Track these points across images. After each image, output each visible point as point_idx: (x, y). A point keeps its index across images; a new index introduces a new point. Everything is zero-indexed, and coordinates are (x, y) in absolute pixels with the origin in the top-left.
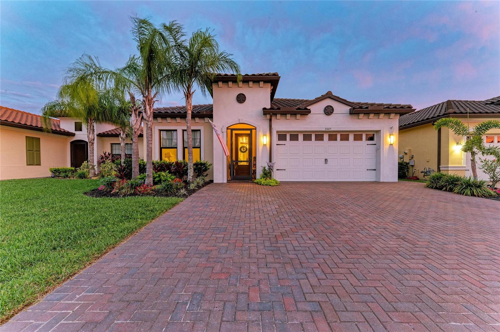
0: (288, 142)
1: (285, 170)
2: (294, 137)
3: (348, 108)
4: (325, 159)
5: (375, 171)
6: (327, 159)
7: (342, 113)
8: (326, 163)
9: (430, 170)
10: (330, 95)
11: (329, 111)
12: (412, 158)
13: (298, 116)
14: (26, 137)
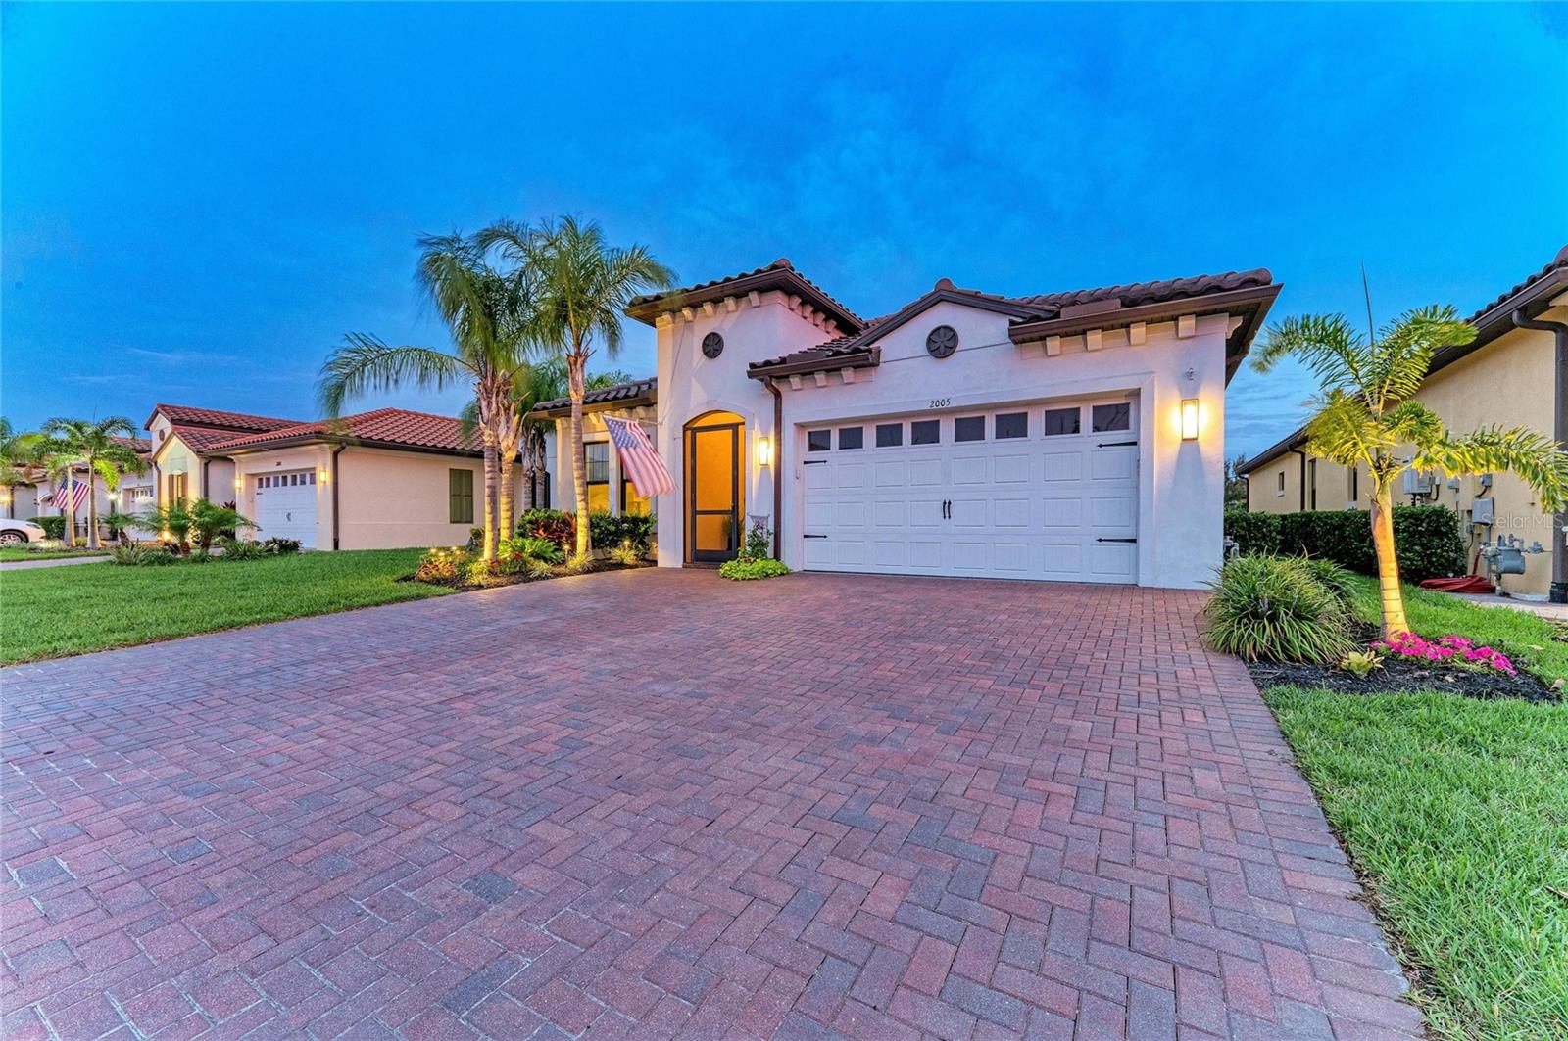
0: (835, 453)
1: (825, 536)
2: (851, 438)
3: (1004, 323)
4: (945, 503)
5: (1133, 544)
6: (949, 503)
7: (989, 344)
8: (947, 515)
9: (1516, 545)
10: (943, 293)
11: (943, 344)
12: (1488, 487)
13: (848, 374)
14: (450, 470)
